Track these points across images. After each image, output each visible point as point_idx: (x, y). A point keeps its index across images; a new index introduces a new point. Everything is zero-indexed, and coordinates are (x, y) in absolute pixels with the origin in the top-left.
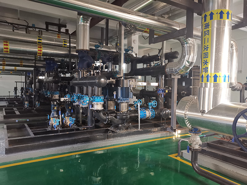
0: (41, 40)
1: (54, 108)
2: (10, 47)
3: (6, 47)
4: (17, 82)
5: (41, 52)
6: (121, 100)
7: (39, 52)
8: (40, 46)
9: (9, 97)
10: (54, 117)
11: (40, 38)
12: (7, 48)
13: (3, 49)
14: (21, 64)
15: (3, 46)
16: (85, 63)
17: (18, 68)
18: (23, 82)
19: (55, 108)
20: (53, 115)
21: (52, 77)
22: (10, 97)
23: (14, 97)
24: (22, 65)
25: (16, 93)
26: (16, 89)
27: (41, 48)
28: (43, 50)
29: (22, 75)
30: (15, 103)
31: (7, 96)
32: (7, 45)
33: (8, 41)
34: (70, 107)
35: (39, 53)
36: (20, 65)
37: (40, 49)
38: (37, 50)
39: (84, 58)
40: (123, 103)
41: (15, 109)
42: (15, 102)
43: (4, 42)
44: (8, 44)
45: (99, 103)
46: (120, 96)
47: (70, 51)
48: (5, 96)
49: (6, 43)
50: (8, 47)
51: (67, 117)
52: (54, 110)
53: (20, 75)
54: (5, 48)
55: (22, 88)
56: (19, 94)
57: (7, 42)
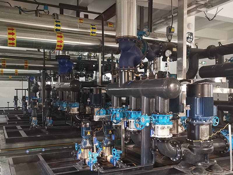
0: (59, 26)
1: (86, 133)
2: (17, 37)
3: (11, 36)
4: (17, 90)
5: (62, 44)
6: (201, 120)
7: (59, 44)
8: (59, 35)
9: (7, 109)
10: (87, 148)
11: (58, 24)
12: (13, 39)
13: (7, 41)
14: (26, 64)
15: (7, 36)
16: (131, 59)
17: (20, 71)
18: (25, 90)
19: (89, 133)
20: (85, 144)
21: (69, 82)
22: (9, 109)
23: (13, 109)
24: (28, 67)
25: (16, 104)
26: (16, 98)
27: (61, 37)
28: (64, 41)
29: (23, 80)
30: (16, 118)
31: (5, 108)
32: (13, 34)
33: (14, 28)
34: (110, 131)
35: (58, 46)
36: (25, 67)
37: (59, 39)
38: (56, 41)
39: (129, 51)
40: (203, 124)
41: (19, 127)
42: (16, 116)
43: (9, 29)
44: (14, 32)
45: (166, 126)
46: (198, 113)
47: (103, 42)
48: (3, 108)
49: (11, 31)
50: (14, 37)
51: (106, 147)
52: (87, 136)
53: (20, 80)
54: (10, 39)
55: (24, 98)
56: (20, 104)
57: (13, 30)
